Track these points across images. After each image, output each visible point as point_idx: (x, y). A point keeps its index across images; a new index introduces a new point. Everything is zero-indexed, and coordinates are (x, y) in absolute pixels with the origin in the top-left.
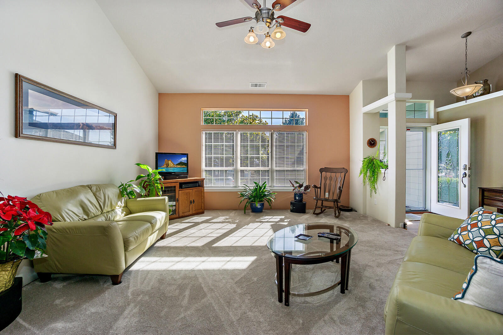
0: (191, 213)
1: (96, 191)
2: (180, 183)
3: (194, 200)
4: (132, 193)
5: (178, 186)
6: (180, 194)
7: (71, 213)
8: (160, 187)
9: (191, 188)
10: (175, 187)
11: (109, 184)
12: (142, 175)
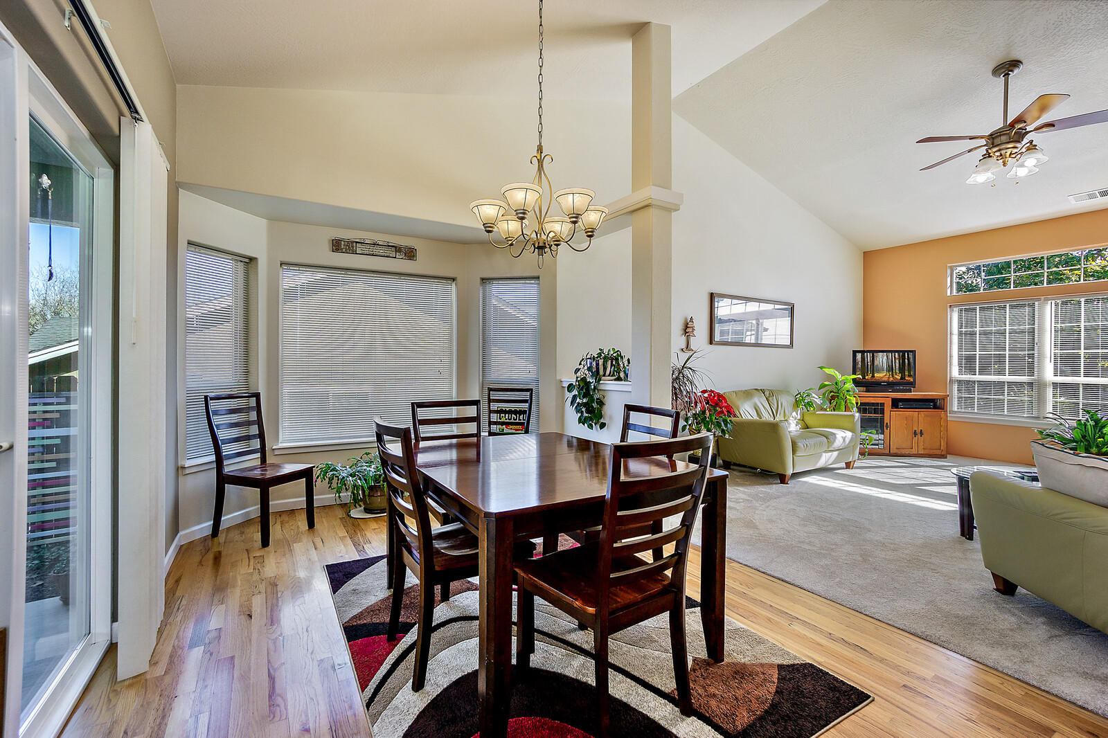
0: (914, 451)
1: (769, 397)
2: (892, 399)
3: (921, 430)
4: (809, 404)
5: (888, 403)
6: (893, 417)
7: (746, 412)
8: (854, 402)
9: (917, 410)
10: (882, 404)
11: (784, 391)
12: (826, 383)
